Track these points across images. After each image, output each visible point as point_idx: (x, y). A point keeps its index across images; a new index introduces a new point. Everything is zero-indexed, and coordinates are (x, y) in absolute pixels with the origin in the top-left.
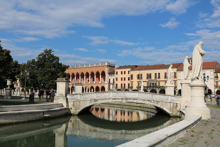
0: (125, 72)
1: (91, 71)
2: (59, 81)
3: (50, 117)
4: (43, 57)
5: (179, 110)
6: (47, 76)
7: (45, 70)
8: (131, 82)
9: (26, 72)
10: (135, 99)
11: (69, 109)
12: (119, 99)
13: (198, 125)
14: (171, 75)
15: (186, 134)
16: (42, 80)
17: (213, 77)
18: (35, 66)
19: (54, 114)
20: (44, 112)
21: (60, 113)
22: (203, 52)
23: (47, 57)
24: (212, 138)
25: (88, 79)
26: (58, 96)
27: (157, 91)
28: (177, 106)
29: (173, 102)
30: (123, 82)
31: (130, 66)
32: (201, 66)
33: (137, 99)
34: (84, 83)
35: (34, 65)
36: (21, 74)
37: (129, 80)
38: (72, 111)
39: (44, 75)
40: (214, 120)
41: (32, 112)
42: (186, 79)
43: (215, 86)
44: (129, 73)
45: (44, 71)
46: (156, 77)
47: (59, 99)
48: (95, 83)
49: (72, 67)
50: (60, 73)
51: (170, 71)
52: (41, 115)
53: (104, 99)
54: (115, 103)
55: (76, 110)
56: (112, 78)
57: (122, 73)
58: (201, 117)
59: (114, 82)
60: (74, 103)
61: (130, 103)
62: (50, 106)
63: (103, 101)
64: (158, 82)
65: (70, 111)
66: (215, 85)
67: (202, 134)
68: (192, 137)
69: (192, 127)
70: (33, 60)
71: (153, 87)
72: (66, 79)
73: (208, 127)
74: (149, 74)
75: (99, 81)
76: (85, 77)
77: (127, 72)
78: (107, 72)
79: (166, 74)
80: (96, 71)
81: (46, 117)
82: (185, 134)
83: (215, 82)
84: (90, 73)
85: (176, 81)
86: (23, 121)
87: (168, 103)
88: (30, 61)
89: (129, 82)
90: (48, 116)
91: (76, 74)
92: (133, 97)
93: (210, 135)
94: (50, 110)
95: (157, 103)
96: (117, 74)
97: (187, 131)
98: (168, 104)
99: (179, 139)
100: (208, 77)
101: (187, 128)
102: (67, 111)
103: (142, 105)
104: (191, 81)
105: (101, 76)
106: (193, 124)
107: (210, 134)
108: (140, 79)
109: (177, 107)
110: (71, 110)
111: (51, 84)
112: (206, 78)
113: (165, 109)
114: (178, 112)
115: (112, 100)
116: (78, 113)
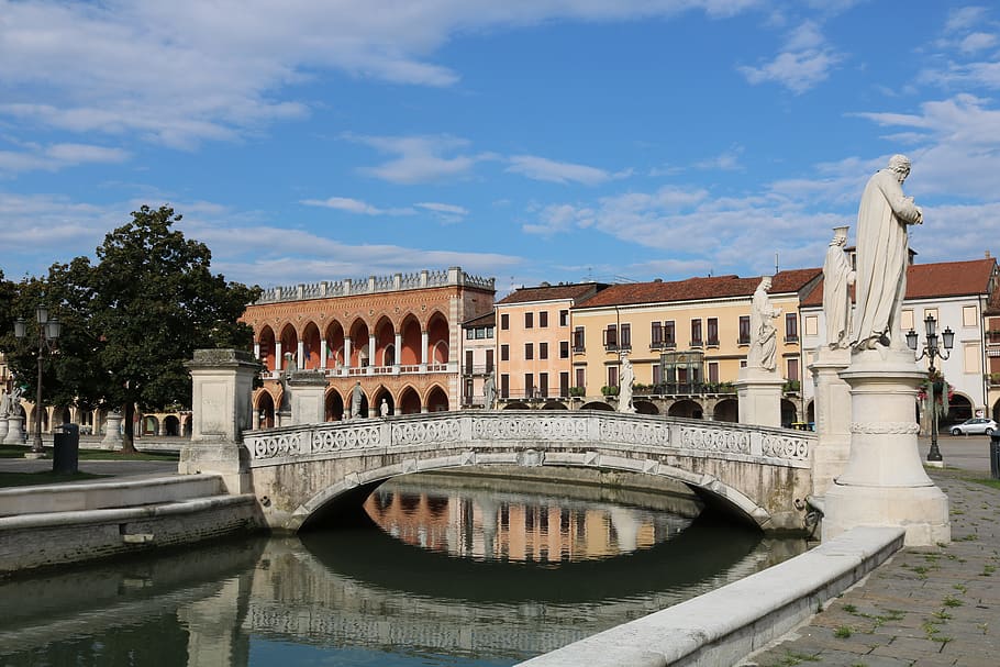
0: (544, 316)
1: (380, 315)
2: (202, 367)
3: (155, 545)
4: (127, 244)
5: (802, 500)
6: (149, 342)
7: (140, 308)
8: (576, 364)
9: (44, 320)
10: (584, 451)
11: (253, 502)
12: (502, 450)
13: (881, 576)
14: (764, 326)
15: (813, 625)
16: (124, 363)
17: (977, 334)
18: (90, 293)
19: (177, 530)
20: (123, 525)
21: (208, 526)
22: (905, 205)
23: (149, 246)
24: (945, 642)
25: (362, 355)
26: (197, 442)
27: (704, 408)
28: (794, 479)
29: (776, 460)
30: (536, 367)
31: (567, 285)
32: (900, 280)
33: (592, 450)
34: (345, 373)
35: (83, 285)
36: (19, 332)
37: (564, 354)
38: (273, 514)
39: (138, 338)
40: (963, 549)
41: (61, 521)
42: (834, 346)
43: (985, 377)
44: (563, 323)
45: (136, 315)
46: (696, 340)
47: (203, 456)
48: (396, 370)
49: (282, 294)
50: (216, 326)
51: (762, 310)
52: (111, 537)
53: (432, 453)
54: (493, 469)
55: (291, 506)
56: (479, 347)
57: (529, 324)
58: (902, 537)
59: (490, 367)
60: (278, 473)
61: (568, 467)
62: (158, 489)
63: (423, 462)
64: (707, 363)
65: (262, 514)
66: (989, 373)
67: (893, 622)
68: (840, 643)
69: (851, 589)
70: (81, 263)
71: (684, 388)
72: (238, 356)
73: (932, 585)
74: (663, 325)
75: (419, 362)
76: (347, 343)
77: (554, 318)
78: (458, 320)
79: (745, 322)
80: (404, 315)
81: (134, 544)
82: (806, 623)
83: (989, 360)
84: (375, 322)
85: (798, 355)
86: (12, 567)
87: (749, 468)
88: (61, 265)
89: (565, 365)
90: (142, 540)
91: (303, 328)
92: (575, 439)
93: (937, 627)
94: (158, 508)
95: (694, 466)
96: (505, 326)
97: (820, 610)
98: (752, 472)
99: (771, 652)
100: (948, 333)
101: (821, 595)
102: (247, 513)
103: (626, 480)
104: (852, 354)
105: (425, 338)
106: (854, 570)
107: (936, 620)
108: (618, 349)
109: (795, 488)
110: (264, 509)
111: (171, 380)
112: (940, 339)
113: (734, 496)
114: (800, 509)
115: (467, 455)
116: (299, 523)
